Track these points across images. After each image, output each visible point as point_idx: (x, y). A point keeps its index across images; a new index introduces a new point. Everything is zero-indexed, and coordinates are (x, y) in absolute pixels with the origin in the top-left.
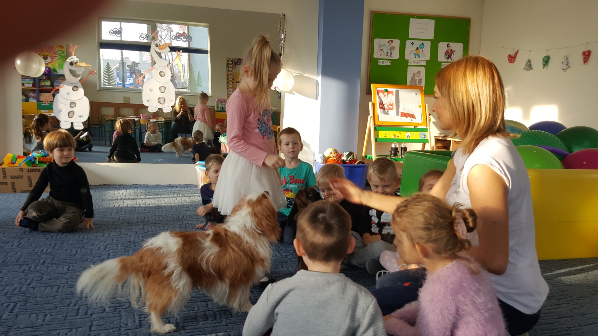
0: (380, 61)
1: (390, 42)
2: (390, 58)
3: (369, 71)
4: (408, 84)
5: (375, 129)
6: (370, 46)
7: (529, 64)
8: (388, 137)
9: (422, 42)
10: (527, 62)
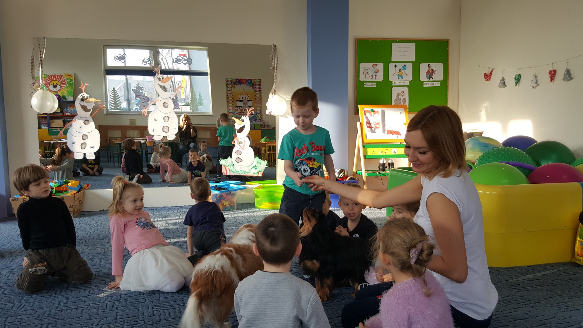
0: (366, 83)
1: (375, 65)
2: (375, 80)
3: (356, 93)
4: (393, 103)
5: (364, 147)
6: (356, 70)
7: (503, 81)
8: (376, 154)
9: (404, 64)
10: (501, 81)
